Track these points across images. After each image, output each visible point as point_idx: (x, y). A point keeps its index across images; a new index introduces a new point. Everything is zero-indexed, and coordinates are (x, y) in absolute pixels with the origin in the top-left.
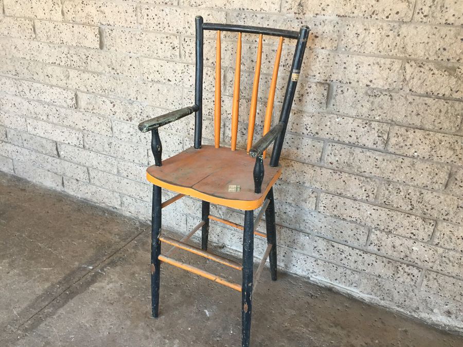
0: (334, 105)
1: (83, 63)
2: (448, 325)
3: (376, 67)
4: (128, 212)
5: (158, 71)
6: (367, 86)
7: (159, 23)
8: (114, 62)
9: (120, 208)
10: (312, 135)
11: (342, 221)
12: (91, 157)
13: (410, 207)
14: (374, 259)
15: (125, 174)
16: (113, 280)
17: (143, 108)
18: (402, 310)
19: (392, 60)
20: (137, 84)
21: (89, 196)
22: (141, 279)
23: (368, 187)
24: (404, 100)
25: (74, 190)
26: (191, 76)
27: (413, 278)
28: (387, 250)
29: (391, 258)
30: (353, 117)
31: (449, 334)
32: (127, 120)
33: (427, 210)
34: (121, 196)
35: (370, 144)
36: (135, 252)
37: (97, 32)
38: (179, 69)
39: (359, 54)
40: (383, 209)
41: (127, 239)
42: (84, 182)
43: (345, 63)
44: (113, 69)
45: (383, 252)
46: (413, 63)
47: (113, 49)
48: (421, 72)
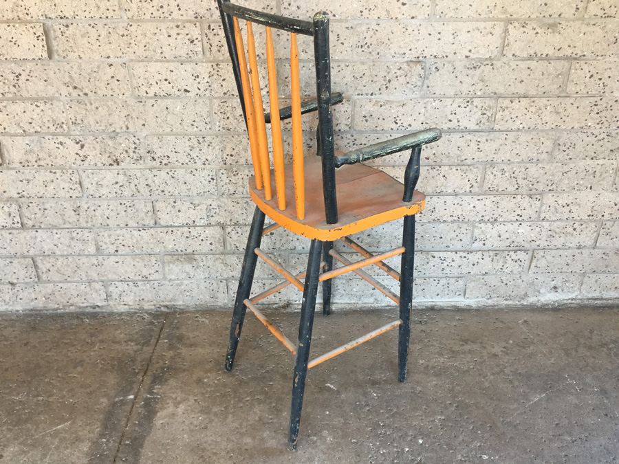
0: (428, 87)
1: (11, 87)
2: (556, 301)
3: (476, 33)
4: (121, 306)
5: (166, 80)
6: (467, 57)
7: (162, 7)
8: (76, 76)
9: (106, 303)
10: (404, 129)
11: (442, 225)
12: (39, 239)
13: (516, 186)
14: (480, 256)
15: (112, 249)
16: (179, 399)
17: (137, 142)
18: (511, 302)
19: (493, 23)
20: (125, 104)
21: (40, 304)
22: (216, 382)
23: (471, 176)
24: (507, 67)
25: (7, 300)
26: (224, 80)
27: (520, 263)
28: (493, 242)
29: (498, 249)
30: (451, 98)
31: (560, 309)
32: (110, 165)
33: (533, 185)
34: (106, 284)
35: (472, 126)
36: (176, 353)
37: (40, 31)
38: (202, 72)
39: (456, 20)
40: (488, 197)
41: (150, 341)
42: (27, 283)
43: (439, 33)
44: (75, 88)
45: (488, 245)
46: (516, 24)
47: (71, 56)
48: (524, 32)
